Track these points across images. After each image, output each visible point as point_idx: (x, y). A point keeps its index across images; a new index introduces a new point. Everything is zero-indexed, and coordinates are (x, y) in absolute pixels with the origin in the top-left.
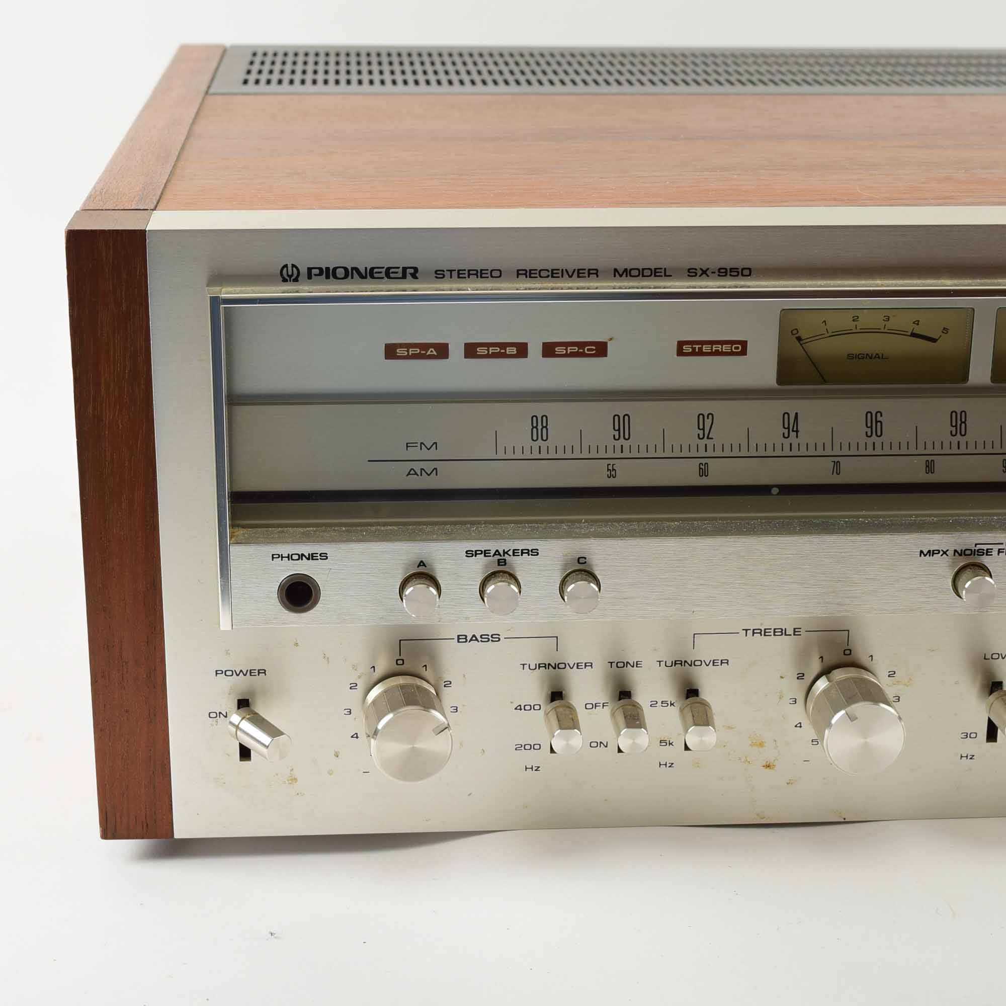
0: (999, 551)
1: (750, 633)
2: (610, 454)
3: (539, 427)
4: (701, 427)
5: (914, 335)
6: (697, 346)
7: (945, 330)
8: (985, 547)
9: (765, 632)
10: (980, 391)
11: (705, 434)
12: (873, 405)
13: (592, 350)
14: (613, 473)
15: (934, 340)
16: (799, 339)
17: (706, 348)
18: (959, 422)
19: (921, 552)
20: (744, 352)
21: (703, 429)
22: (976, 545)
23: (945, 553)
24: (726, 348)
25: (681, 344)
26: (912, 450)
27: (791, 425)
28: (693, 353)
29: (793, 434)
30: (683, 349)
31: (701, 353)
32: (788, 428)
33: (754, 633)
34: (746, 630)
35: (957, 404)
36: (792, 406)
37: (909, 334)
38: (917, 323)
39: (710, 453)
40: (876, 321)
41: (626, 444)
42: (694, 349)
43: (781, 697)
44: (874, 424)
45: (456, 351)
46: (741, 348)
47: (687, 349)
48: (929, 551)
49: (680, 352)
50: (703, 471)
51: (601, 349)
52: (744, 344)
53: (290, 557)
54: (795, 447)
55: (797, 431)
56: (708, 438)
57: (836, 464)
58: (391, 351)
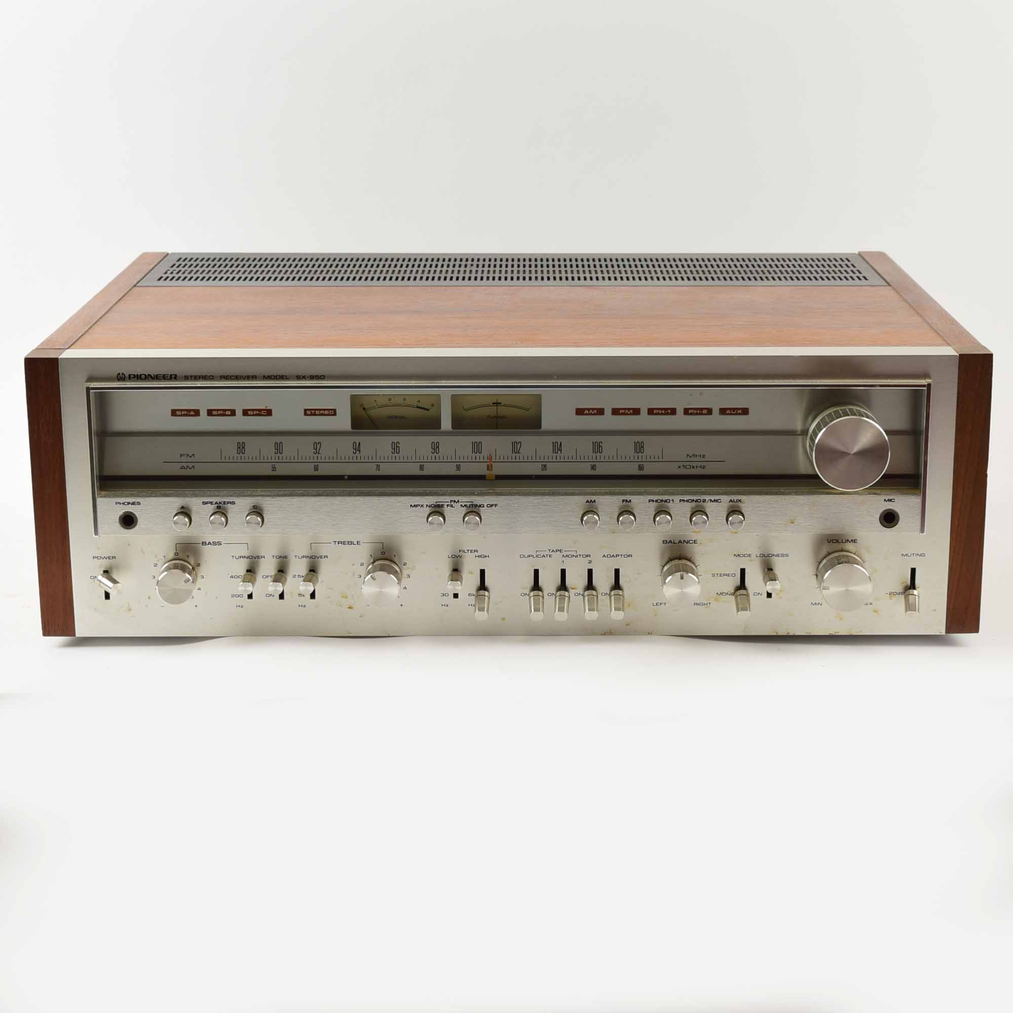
0: (448, 506)
1: (337, 543)
2: (273, 461)
3: (241, 448)
4: (315, 448)
5: (418, 407)
6: (313, 411)
7: (432, 405)
8: (441, 503)
9: (344, 543)
10: (447, 433)
11: (317, 452)
12: (395, 439)
13: (264, 413)
14: (275, 469)
15: (428, 410)
16: (364, 409)
17: (317, 412)
18: (435, 447)
19: (411, 505)
20: (335, 414)
21: (316, 449)
22: (436, 502)
23: (422, 506)
24: (326, 412)
25: (306, 410)
26: (414, 460)
27: (357, 448)
28: (311, 415)
29: (358, 452)
30: (307, 412)
31: (315, 415)
32: (356, 449)
33: (338, 543)
34: (335, 542)
35: (435, 439)
36: (357, 439)
37: (416, 406)
38: (419, 401)
39: (319, 460)
40: (400, 401)
41: (281, 456)
42: (312, 412)
43: (354, 575)
44: (396, 448)
45: (203, 413)
46: (333, 412)
47: (308, 412)
48: (415, 505)
49: (306, 414)
50: (316, 469)
51: (269, 413)
52: (335, 410)
53: (124, 504)
54: (359, 458)
55: (360, 451)
56: (319, 453)
57: (378, 466)
58: (174, 413)
